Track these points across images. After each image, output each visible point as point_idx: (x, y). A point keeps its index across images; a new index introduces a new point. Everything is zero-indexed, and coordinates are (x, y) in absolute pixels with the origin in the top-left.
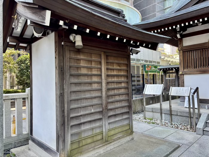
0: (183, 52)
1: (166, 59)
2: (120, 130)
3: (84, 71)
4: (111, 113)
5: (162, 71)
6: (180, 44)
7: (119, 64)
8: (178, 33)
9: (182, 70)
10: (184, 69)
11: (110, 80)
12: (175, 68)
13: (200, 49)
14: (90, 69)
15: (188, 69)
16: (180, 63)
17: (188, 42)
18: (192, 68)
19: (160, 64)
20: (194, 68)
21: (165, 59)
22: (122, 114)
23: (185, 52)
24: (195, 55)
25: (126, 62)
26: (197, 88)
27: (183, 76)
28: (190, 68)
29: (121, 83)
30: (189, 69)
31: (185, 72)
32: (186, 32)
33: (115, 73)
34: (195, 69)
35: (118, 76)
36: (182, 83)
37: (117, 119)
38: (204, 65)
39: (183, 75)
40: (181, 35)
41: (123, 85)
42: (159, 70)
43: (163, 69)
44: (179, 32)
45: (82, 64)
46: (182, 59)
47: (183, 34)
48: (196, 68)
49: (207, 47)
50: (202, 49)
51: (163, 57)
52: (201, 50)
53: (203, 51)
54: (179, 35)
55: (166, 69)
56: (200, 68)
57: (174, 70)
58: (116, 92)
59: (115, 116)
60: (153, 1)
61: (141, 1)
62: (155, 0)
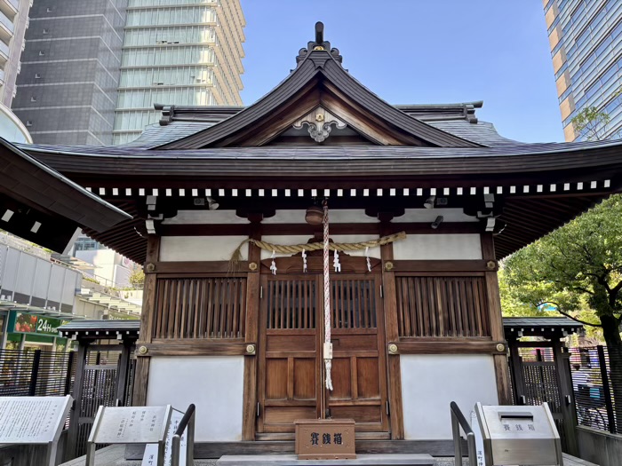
0: (157, 279)
1: (96, 297)
5: (74, 338)
6: (151, 252)
8: (149, 217)
9: (148, 341)
10: (154, 336)
12: (122, 331)
13: (207, 278)
15: (166, 337)
16: (144, 316)
17: (176, 251)
18: (179, 336)
19: (74, 313)
20: (185, 336)
21: (91, 299)
23: (165, 280)
24: (191, 295)
26: (192, 408)
27: (147, 360)
28: (173, 337)
30: (169, 337)
31: (157, 347)
32: (174, 218)
34: (188, 340)
36: (143, 389)
38: (212, 330)
39: (150, 357)
40: (157, 224)
42: (64, 335)
43: (82, 332)
44: (154, 214)
46: (151, 302)
47: (164, 223)
48: (191, 335)
49: (227, 275)
50: (213, 279)
51: (85, 291)
52: (210, 281)
53: (214, 284)
54: (152, 222)
55: (92, 332)
56: (201, 338)
57: (119, 337)
60: (82, 123)
61: (42, 108)
62: (88, 121)
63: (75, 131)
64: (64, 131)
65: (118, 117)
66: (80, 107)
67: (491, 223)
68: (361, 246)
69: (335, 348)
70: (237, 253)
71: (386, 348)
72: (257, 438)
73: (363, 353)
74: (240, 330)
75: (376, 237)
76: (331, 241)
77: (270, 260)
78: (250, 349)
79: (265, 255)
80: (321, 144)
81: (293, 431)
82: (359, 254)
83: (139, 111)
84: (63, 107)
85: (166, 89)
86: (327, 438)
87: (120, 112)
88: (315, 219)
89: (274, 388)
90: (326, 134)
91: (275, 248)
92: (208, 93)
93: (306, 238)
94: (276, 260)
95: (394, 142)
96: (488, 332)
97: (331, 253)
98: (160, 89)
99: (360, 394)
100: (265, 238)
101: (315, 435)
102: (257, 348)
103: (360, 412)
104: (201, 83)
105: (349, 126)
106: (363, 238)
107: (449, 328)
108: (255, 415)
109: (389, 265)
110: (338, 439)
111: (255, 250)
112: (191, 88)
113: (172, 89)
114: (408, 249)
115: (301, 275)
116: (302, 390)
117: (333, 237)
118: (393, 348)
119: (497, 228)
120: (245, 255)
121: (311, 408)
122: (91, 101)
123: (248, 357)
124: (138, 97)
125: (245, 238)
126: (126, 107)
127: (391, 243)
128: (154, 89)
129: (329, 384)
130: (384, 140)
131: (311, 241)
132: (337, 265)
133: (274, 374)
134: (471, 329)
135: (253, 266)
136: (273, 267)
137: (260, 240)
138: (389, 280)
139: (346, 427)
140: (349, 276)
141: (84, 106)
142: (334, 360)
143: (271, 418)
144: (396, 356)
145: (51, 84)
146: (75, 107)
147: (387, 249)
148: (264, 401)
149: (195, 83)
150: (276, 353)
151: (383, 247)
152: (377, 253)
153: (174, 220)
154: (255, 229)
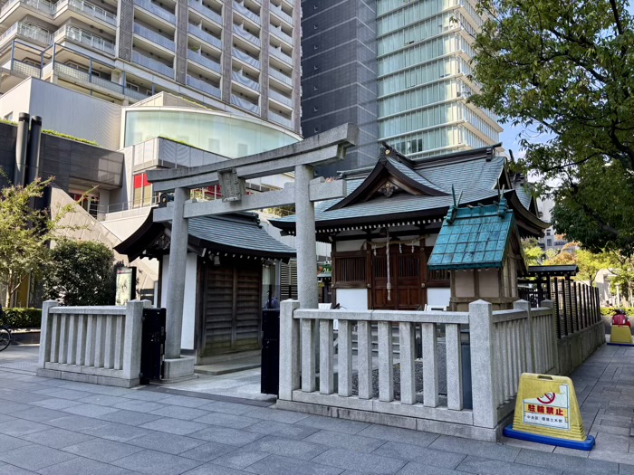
0: (336, 259)
2: (247, 342)
3: (218, 285)
4: (240, 324)
6: (333, 248)
7: (250, 278)
9: (335, 282)
10: (336, 280)
11: (240, 292)
13: (353, 258)
14: (223, 282)
17: (341, 247)
18: (345, 281)
22: (251, 326)
23: (338, 259)
24: (348, 265)
25: (257, 275)
28: (343, 281)
29: (251, 296)
30: (341, 281)
31: (338, 285)
33: (246, 286)
34: (348, 282)
35: (248, 289)
37: (245, 331)
39: (335, 289)
41: (253, 298)
45: (218, 278)
46: (334, 268)
47: (336, 236)
49: (358, 257)
54: (331, 237)
58: (246, 304)
59: (243, 327)
60: (352, 99)
61: (323, 94)
62: (356, 97)
63: (348, 108)
64: (340, 110)
65: (380, 84)
66: (348, 85)
68: (410, 241)
70: (363, 247)
71: (419, 285)
73: (412, 287)
74: (365, 278)
75: (418, 236)
77: (374, 250)
78: (369, 285)
79: (373, 248)
80: (390, 197)
82: (410, 244)
83: (396, 74)
84: (337, 89)
85: (417, 46)
87: (381, 79)
89: (378, 300)
90: (391, 193)
91: (376, 244)
92: (457, 37)
93: (389, 239)
94: (377, 249)
98: (412, 48)
99: (411, 303)
100: (373, 240)
102: (372, 285)
104: (449, 30)
105: (400, 188)
106: (412, 237)
109: (423, 249)
111: (369, 246)
112: (440, 37)
113: (423, 44)
114: (432, 241)
117: (400, 237)
118: (423, 285)
120: (365, 248)
122: (356, 77)
123: (368, 289)
124: (394, 60)
125: (365, 240)
126: (385, 73)
127: (424, 239)
128: (406, 50)
129: (389, 298)
131: (391, 240)
132: (401, 250)
133: (378, 295)
135: (368, 252)
136: (375, 253)
137: (371, 241)
138: (423, 256)
140: (406, 255)
141: (352, 84)
142: (391, 290)
144: (425, 289)
145: (326, 72)
146: (345, 87)
147: (423, 241)
149: (444, 32)
150: (378, 287)
151: (421, 241)
152: (418, 244)
153: (340, 235)
154: (369, 236)
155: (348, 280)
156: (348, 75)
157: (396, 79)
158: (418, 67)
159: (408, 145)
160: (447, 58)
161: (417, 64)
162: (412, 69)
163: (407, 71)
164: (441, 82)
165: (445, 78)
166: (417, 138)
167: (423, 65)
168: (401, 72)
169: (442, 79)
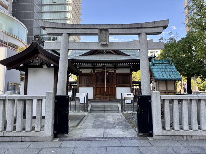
10: (79, 84)
13: (87, 75)
16: (78, 81)
23: (80, 75)
24: (85, 78)
26: (88, 93)
27: (79, 88)
30: (82, 84)
31: (80, 86)
38: (88, 83)
44: (78, 65)
46: (79, 79)
49: (90, 75)
54: (78, 67)
60: (31, 17)
61: (19, 12)
62: (33, 16)
63: (30, 20)
64: (26, 20)
65: (42, 14)
66: (30, 11)
67: (131, 67)
68: (111, 70)
69: (106, 86)
70: (91, 71)
71: (114, 86)
72: (95, 98)
73: (111, 87)
74: (92, 83)
75: (113, 69)
76: (106, 70)
77: (96, 73)
78: (94, 86)
79: (96, 72)
80: (105, 54)
81: (100, 98)
82: (111, 72)
83: (49, 12)
84: (25, 12)
85: (57, 4)
86: (105, 98)
87: (43, 12)
88: (104, 67)
89: (98, 92)
90: (106, 52)
91: (97, 71)
92: (71, 6)
93: (102, 69)
94: (98, 73)
95: (116, 54)
96: (130, 84)
97: (106, 72)
98: (55, 5)
99: (110, 93)
100: (96, 69)
101: (103, 98)
103: (110, 95)
104: (68, 3)
105: (109, 51)
107: (124, 83)
108: (95, 95)
109: (115, 73)
110: (107, 98)
111: (94, 71)
112: (65, 4)
113: (59, 4)
114: (119, 71)
115: (101, 75)
116: (102, 92)
117: (107, 69)
118: (115, 86)
119: (132, 68)
120: (93, 72)
121: (103, 94)
122: (34, 9)
123: (94, 87)
124: (48, 7)
125: (92, 69)
126: (44, 11)
127: (116, 70)
128: (53, 5)
129: (105, 91)
130: (115, 54)
131: (103, 70)
132: (107, 74)
133: (98, 90)
134: (127, 83)
135: (94, 73)
137: (95, 69)
138: (115, 76)
139: (108, 97)
140: (109, 75)
141: (32, 11)
142: (106, 88)
143: (97, 96)
144: (116, 87)
145: (21, 4)
146: (29, 11)
147: (115, 71)
148: (96, 93)
149: (66, 3)
150: (98, 87)
151: (114, 71)
152: (113, 72)
153: (81, 66)
154: (94, 68)
155: (85, 84)
156: (30, 7)
157: (48, 14)
158: (57, 12)
159: (52, 38)
160: (67, 12)
161: (56, 11)
162: (55, 12)
163: (53, 12)
164: (65, 19)
165: (66, 18)
166: (55, 36)
167: (59, 12)
168: (51, 12)
169: (65, 18)
